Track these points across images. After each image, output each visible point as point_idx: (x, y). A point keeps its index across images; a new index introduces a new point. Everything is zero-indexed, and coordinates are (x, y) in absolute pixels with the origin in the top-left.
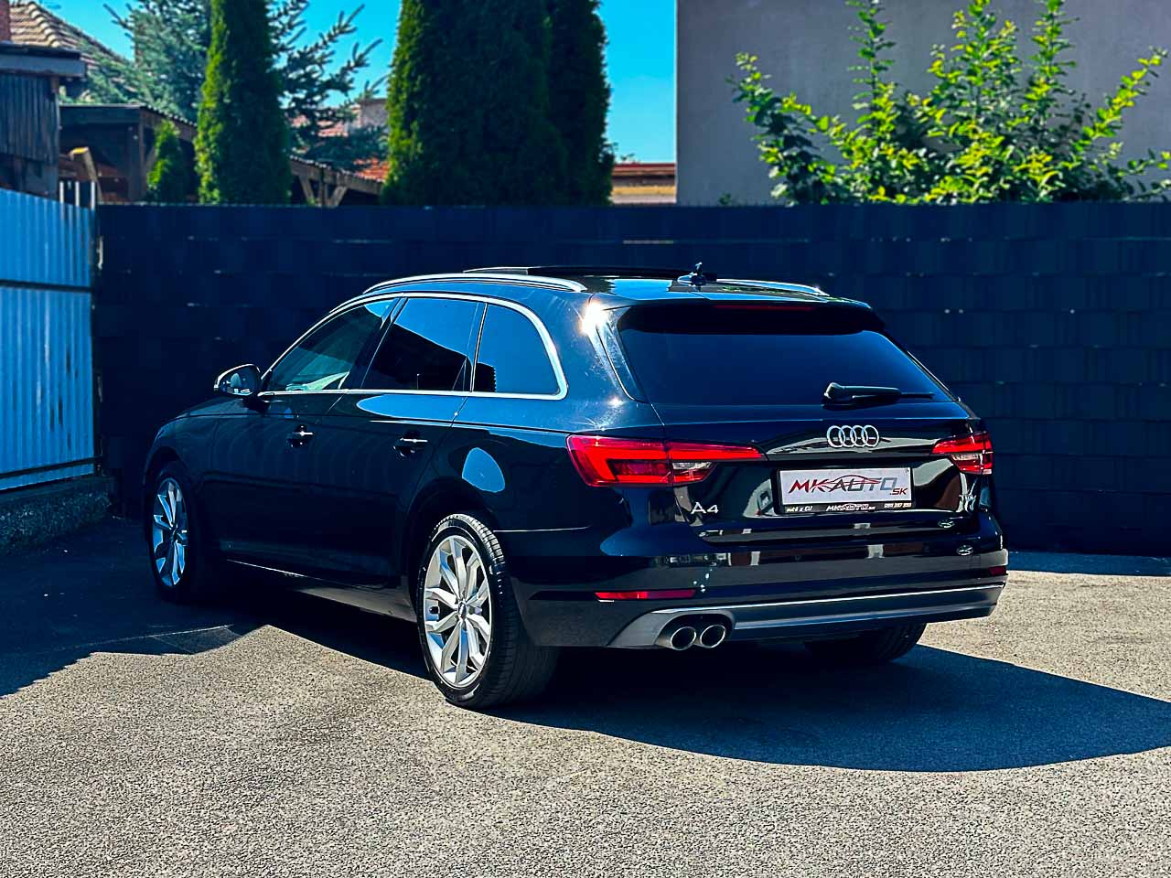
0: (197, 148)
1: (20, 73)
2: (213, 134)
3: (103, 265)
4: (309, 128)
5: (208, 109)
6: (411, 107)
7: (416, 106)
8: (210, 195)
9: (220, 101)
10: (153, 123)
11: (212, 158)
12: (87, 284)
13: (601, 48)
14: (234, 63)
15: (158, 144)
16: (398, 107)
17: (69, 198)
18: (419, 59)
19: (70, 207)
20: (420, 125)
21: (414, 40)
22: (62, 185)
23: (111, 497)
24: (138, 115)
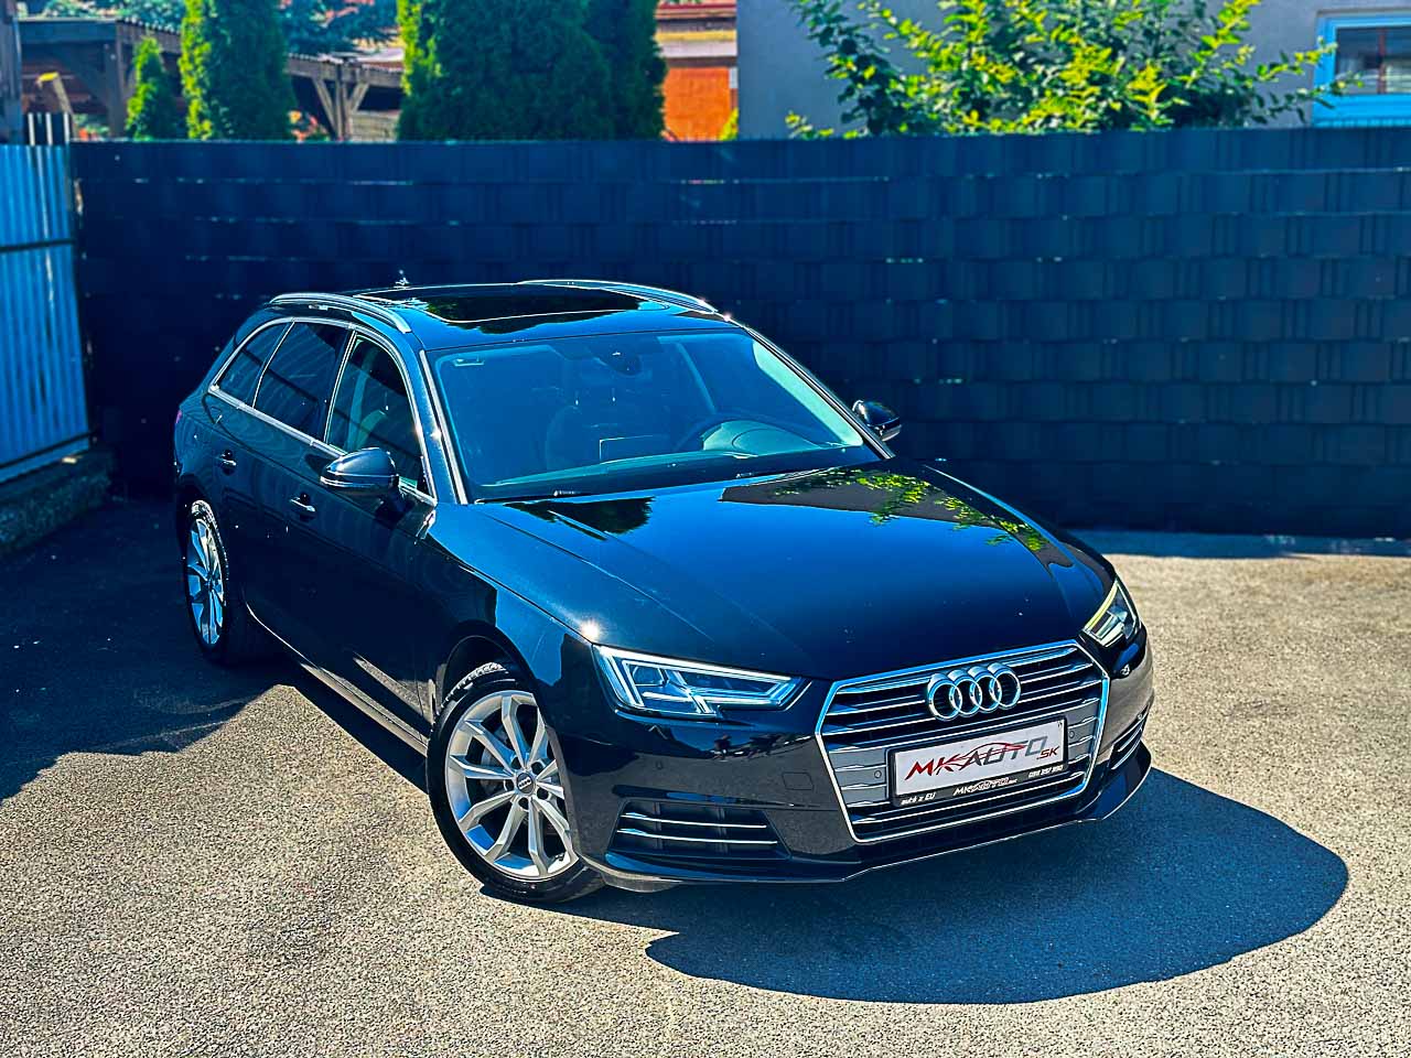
0: (182, 70)
3: (84, 209)
5: (192, 24)
7: (433, 20)
8: (200, 129)
9: (206, 14)
10: (132, 36)
15: (138, 66)
20: (437, 42)
22: (31, 117)
23: (111, 475)
24: (114, 31)
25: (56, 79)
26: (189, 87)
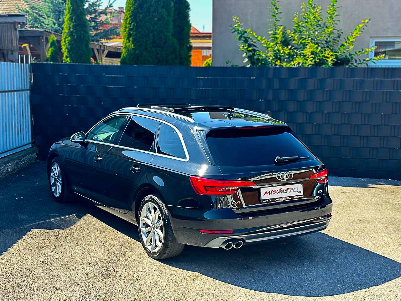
0: (62, 44)
1: (5, 23)
2: (68, 40)
3: (33, 81)
4: (95, 26)
5: (66, 32)
6: (130, 33)
7: (131, 33)
8: (66, 60)
9: (69, 29)
10: (48, 35)
11: (67, 48)
12: (28, 88)
13: (189, 11)
14: (74, 18)
15: (50, 43)
16: (126, 32)
17: (22, 62)
18: (132, 17)
19: (22, 64)
20: (132, 39)
21: (131, 11)
22: (20, 56)
23: (37, 154)
24: (43, 33)
25: (27, 46)
26: (63, 49)
